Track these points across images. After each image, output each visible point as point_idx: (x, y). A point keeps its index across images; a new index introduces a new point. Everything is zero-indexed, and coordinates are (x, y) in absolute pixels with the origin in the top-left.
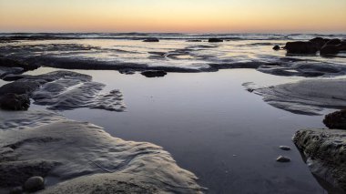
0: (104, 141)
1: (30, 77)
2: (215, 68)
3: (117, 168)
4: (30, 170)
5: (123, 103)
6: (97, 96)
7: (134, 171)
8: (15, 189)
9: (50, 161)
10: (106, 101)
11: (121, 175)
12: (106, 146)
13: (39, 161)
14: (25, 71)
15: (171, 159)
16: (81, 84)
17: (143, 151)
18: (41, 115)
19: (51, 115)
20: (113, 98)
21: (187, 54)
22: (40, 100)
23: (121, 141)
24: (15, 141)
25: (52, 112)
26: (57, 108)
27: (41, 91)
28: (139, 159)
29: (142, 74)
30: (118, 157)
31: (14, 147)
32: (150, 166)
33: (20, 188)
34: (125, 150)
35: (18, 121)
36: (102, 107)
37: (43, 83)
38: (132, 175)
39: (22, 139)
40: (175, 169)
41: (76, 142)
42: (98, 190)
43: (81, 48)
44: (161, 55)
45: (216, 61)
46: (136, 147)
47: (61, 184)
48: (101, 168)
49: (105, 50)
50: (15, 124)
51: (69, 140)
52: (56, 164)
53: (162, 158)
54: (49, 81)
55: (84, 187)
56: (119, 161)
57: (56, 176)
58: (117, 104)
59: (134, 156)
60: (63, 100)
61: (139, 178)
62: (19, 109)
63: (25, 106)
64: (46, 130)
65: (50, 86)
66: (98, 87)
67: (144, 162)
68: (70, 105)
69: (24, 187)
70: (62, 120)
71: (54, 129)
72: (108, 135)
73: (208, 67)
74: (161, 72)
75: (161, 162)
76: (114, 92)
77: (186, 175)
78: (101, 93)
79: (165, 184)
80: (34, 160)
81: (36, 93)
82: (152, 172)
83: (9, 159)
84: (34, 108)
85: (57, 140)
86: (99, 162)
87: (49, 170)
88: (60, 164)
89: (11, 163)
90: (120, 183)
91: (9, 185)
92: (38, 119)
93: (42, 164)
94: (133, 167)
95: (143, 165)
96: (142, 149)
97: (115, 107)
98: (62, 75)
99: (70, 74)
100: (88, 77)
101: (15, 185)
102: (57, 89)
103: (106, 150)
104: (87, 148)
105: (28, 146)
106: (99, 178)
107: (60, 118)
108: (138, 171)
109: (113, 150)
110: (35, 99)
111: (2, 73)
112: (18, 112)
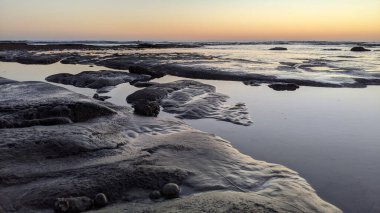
1: (158, 85)
2: (362, 83)
3: (251, 188)
4: (167, 176)
5: (250, 117)
6: (223, 107)
7: (269, 194)
8: (154, 192)
9: (184, 170)
10: (232, 114)
11: (255, 196)
12: (237, 163)
13: (174, 168)
15: (310, 188)
16: (206, 95)
17: (277, 174)
18: (171, 123)
19: (180, 124)
20: (238, 111)
22: (169, 108)
23: (250, 160)
24: (151, 146)
25: (180, 120)
27: (168, 99)
28: (274, 182)
29: (270, 86)
30: (251, 177)
31: (150, 151)
32: (287, 192)
33: (158, 192)
34: (257, 170)
35: (152, 127)
36: (228, 120)
37: (170, 92)
38: (269, 199)
39: (156, 144)
40: (317, 201)
41: (205, 153)
42: (235, 208)
44: (291, 66)
46: (269, 169)
48: (233, 185)
50: (148, 129)
51: (200, 151)
52: (189, 173)
53: (300, 186)
54: (176, 89)
55: (220, 202)
56: (252, 181)
57: (190, 185)
58: (244, 118)
59: (268, 178)
60: (189, 110)
61: (276, 203)
62: (150, 115)
63: (154, 113)
64: (177, 138)
65: (177, 94)
66: (223, 98)
67: (280, 187)
68: (196, 114)
69: (161, 192)
70: (190, 130)
71: (184, 137)
73: (353, 82)
74: (292, 85)
75: (300, 189)
76: (239, 106)
78: (225, 105)
80: (170, 167)
81: (164, 101)
82: (291, 199)
83: (148, 163)
85: (189, 149)
86: (229, 178)
87: (183, 178)
89: (150, 166)
90: (257, 205)
91: (149, 188)
92: (167, 128)
93: (177, 171)
94: (269, 190)
95: (279, 190)
97: (241, 121)
98: (188, 84)
99: (195, 84)
100: (212, 88)
101: (154, 189)
102: (182, 98)
103: (237, 167)
105: (162, 152)
106: (231, 195)
107: (188, 127)
108: (275, 196)
109: (243, 168)
110: (164, 107)
111: (133, 79)
112: (150, 118)
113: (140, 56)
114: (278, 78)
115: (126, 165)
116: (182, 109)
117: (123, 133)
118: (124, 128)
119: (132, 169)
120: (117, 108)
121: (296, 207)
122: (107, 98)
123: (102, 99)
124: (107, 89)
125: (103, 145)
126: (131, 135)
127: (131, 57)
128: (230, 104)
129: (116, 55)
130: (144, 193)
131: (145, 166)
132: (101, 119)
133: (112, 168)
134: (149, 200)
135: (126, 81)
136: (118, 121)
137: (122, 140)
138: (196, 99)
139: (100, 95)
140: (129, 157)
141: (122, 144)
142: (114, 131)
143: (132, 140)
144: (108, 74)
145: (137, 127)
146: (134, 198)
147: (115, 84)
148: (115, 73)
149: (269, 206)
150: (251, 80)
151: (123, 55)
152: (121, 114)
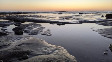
0: (46, 45)
1: (23, 25)
2: (81, 23)
3: (50, 53)
4: (24, 53)
5: (51, 33)
6: (44, 31)
7: (55, 55)
8: (20, 58)
9: (30, 50)
11: (51, 56)
12: (46, 46)
13: (27, 50)
14: (22, 23)
15: (67, 52)
16: (38, 27)
17: (58, 49)
18: (27, 36)
19: (30, 36)
20: (48, 32)
21: (72, 18)
23: (51, 45)
24: (20, 44)
25: (30, 35)
26: (31, 34)
27: (26, 29)
28: (57, 51)
29: (57, 24)
30: (50, 50)
31: (19, 45)
32: (60, 53)
33: (21, 58)
34: (52, 48)
35: (20, 38)
36: (45, 34)
37: (27, 27)
38: (55, 56)
39: (21, 43)
40: (68, 55)
41: (37, 45)
42: (45, 60)
43: (38, 16)
45: (82, 20)
46: (56, 47)
47: (33, 57)
48: (45, 53)
49: (45, 17)
50: (19, 39)
51: (35, 44)
52: (32, 51)
53: (64, 51)
54: (29, 26)
55: (40, 59)
56: (50, 51)
57: (31, 55)
58: (50, 34)
59: (55, 50)
60: (33, 32)
61: (57, 57)
62: (20, 34)
63: (22, 33)
64: (28, 41)
66: (44, 28)
67: (58, 52)
68: (35, 33)
69: (22, 58)
70: (33, 38)
71: (31, 40)
72: (47, 43)
73: (79, 22)
74: (63, 24)
75: (64, 52)
76: (48, 30)
77: (72, 57)
78: (44, 30)
79: (66, 59)
80: (25, 50)
81: (25, 30)
82: (61, 55)
83: (18, 49)
84: (24, 34)
85: (32, 44)
86: (44, 51)
87: (30, 53)
88: (33, 51)
89: (19, 50)
90: (51, 58)
91: (18, 57)
92: (26, 38)
93: (27, 51)
94: (55, 53)
95: (58, 53)
96: (58, 48)
98: (33, 24)
99: (35, 24)
100: (40, 25)
101: (20, 57)
102: (31, 29)
103: (46, 48)
104: (41, 47)
105: (23, 45)
106: (44, 56)
107: (32, 37)
108: (57, 55)
109: (48, 48)
110: (25, 31)
111: (15, 23)
112: (20, 35)
113: (18, 16)
114: (59, 22)
115: (10, 50)
116: (31, 32)
117: (10, 40)
118: (11, 39)
119: (12, 51)
120: (9, 33)
121: (62, 57)
122: (6, 30)
123: (4, 30)
124: (6, 27)
125: (3, 45)
126: (13, 41)
127: (15, 16)
128: (45, 30)
129: (10, 16)
130: (16, 58)
131: (17, 50)
132: (3, 36)
133: (6, 52)
134: (18, 61)
135: (13, 24)
136: (9, 37)
137: (10, 43)
138: (35, 29)
139: (3, 29)
140: (12, 48)
141: (10, 44)
142: (7, 40)
143: (13, 42)
144: (6, 22)
145: (15, 38)
146: (13, 60)
147: (9, 25)
148: (9, 22)
149: (55, 58)
150: (52, 23)
151: (12, 16)
152: (10, 35)
